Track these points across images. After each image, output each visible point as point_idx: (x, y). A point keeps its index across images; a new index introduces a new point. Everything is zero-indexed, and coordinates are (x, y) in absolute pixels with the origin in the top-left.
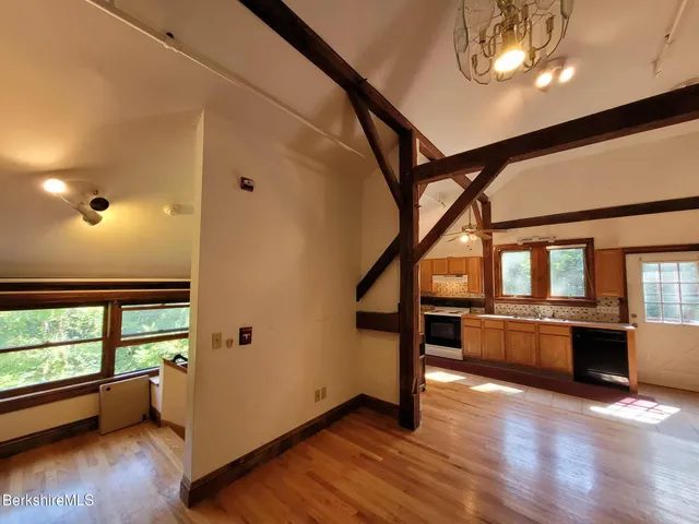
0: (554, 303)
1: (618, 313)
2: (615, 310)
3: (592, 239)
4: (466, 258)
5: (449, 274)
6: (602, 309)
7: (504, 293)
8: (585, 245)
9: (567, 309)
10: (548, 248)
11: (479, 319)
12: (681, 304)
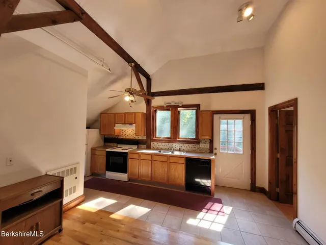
0: (180, 142)
1: (209, 147)
2: (207, 146)
3: (199, 105)
4: (135, 113)
5: (124, 123)
6: (202, 145)
7: (157, 136)
8: (196, 108)
9: (186, 145)
10: (179, 109)
11: (138, 154)
12: (235, 142)
